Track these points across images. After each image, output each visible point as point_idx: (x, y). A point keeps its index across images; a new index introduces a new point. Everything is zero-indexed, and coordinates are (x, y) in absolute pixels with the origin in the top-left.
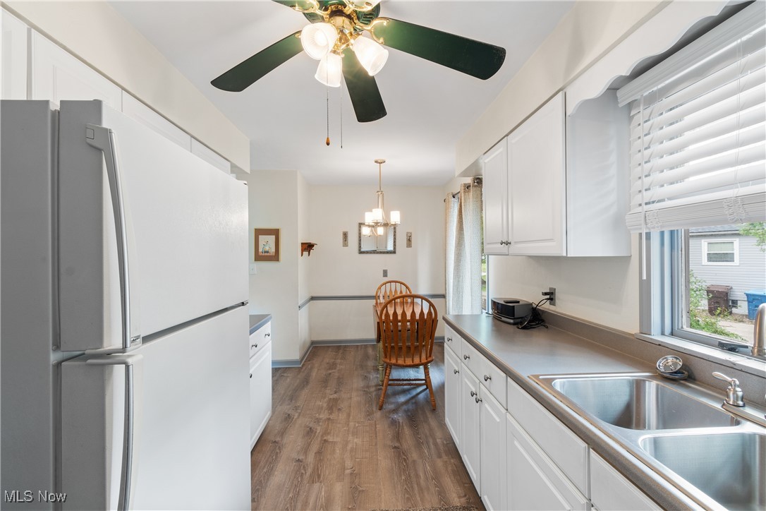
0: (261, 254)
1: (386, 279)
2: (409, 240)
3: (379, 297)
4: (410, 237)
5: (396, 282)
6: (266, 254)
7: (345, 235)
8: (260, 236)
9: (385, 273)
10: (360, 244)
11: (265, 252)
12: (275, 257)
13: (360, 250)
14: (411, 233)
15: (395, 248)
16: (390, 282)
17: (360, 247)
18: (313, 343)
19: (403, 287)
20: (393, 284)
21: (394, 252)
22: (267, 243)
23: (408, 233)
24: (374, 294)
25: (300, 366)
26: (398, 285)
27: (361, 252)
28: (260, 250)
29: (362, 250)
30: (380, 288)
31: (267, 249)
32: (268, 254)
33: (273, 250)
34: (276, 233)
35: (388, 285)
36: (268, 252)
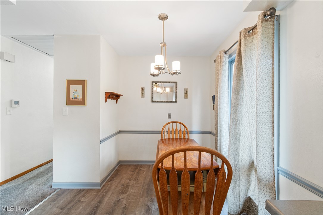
0: (71, 100)
1: (170, 120)
2: (186, 93)
3: (164, 132)
4: (187, 91)
5: (176, 122)
6: (75, 100)
7: (143, 90)
8: (70, 86)
9: (169, 116)
10: (152, 96)
11: (75, 98)
12: (82, 102)
13: (152, 100)
14: (187, 89)
15: (176, 99)
16: (172, 122)
17: (152, 98)
18: (120, 162)
19: (182, 126)
20: (175, 124)
21: (176, 102)
22: (76, 91)
23: (185, 89)
24: (161, 130)
25: (100, 188)
26: (178, 124)
27: (153, 101)
28: (71, 96)
29: (154, 100)
30: (165, 127)
31: (76, 95)
32: (77, 100)
33: (81, 96)
34: (82, 83)
35: (171, 124)
36: (76, 98)
